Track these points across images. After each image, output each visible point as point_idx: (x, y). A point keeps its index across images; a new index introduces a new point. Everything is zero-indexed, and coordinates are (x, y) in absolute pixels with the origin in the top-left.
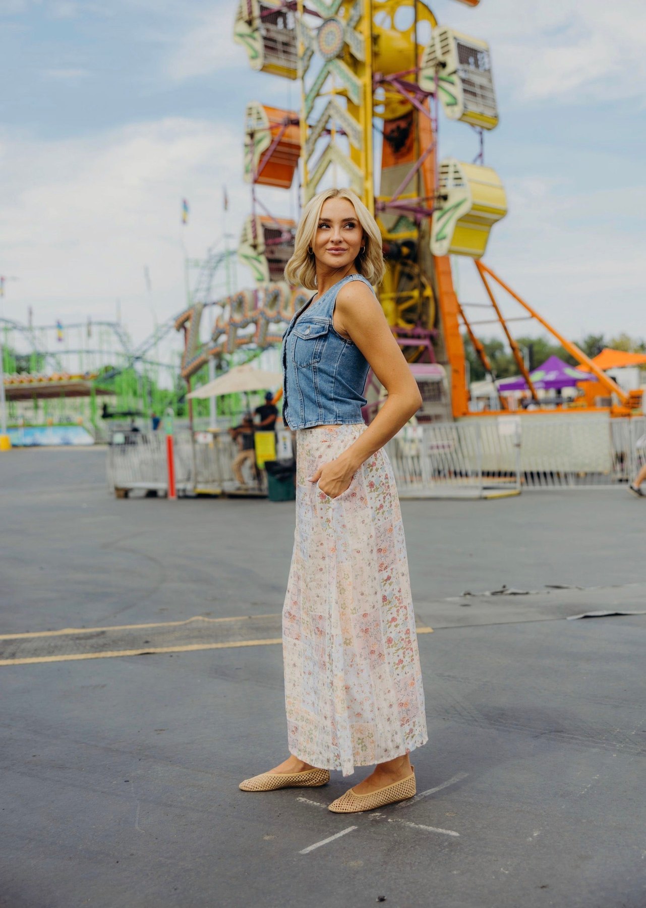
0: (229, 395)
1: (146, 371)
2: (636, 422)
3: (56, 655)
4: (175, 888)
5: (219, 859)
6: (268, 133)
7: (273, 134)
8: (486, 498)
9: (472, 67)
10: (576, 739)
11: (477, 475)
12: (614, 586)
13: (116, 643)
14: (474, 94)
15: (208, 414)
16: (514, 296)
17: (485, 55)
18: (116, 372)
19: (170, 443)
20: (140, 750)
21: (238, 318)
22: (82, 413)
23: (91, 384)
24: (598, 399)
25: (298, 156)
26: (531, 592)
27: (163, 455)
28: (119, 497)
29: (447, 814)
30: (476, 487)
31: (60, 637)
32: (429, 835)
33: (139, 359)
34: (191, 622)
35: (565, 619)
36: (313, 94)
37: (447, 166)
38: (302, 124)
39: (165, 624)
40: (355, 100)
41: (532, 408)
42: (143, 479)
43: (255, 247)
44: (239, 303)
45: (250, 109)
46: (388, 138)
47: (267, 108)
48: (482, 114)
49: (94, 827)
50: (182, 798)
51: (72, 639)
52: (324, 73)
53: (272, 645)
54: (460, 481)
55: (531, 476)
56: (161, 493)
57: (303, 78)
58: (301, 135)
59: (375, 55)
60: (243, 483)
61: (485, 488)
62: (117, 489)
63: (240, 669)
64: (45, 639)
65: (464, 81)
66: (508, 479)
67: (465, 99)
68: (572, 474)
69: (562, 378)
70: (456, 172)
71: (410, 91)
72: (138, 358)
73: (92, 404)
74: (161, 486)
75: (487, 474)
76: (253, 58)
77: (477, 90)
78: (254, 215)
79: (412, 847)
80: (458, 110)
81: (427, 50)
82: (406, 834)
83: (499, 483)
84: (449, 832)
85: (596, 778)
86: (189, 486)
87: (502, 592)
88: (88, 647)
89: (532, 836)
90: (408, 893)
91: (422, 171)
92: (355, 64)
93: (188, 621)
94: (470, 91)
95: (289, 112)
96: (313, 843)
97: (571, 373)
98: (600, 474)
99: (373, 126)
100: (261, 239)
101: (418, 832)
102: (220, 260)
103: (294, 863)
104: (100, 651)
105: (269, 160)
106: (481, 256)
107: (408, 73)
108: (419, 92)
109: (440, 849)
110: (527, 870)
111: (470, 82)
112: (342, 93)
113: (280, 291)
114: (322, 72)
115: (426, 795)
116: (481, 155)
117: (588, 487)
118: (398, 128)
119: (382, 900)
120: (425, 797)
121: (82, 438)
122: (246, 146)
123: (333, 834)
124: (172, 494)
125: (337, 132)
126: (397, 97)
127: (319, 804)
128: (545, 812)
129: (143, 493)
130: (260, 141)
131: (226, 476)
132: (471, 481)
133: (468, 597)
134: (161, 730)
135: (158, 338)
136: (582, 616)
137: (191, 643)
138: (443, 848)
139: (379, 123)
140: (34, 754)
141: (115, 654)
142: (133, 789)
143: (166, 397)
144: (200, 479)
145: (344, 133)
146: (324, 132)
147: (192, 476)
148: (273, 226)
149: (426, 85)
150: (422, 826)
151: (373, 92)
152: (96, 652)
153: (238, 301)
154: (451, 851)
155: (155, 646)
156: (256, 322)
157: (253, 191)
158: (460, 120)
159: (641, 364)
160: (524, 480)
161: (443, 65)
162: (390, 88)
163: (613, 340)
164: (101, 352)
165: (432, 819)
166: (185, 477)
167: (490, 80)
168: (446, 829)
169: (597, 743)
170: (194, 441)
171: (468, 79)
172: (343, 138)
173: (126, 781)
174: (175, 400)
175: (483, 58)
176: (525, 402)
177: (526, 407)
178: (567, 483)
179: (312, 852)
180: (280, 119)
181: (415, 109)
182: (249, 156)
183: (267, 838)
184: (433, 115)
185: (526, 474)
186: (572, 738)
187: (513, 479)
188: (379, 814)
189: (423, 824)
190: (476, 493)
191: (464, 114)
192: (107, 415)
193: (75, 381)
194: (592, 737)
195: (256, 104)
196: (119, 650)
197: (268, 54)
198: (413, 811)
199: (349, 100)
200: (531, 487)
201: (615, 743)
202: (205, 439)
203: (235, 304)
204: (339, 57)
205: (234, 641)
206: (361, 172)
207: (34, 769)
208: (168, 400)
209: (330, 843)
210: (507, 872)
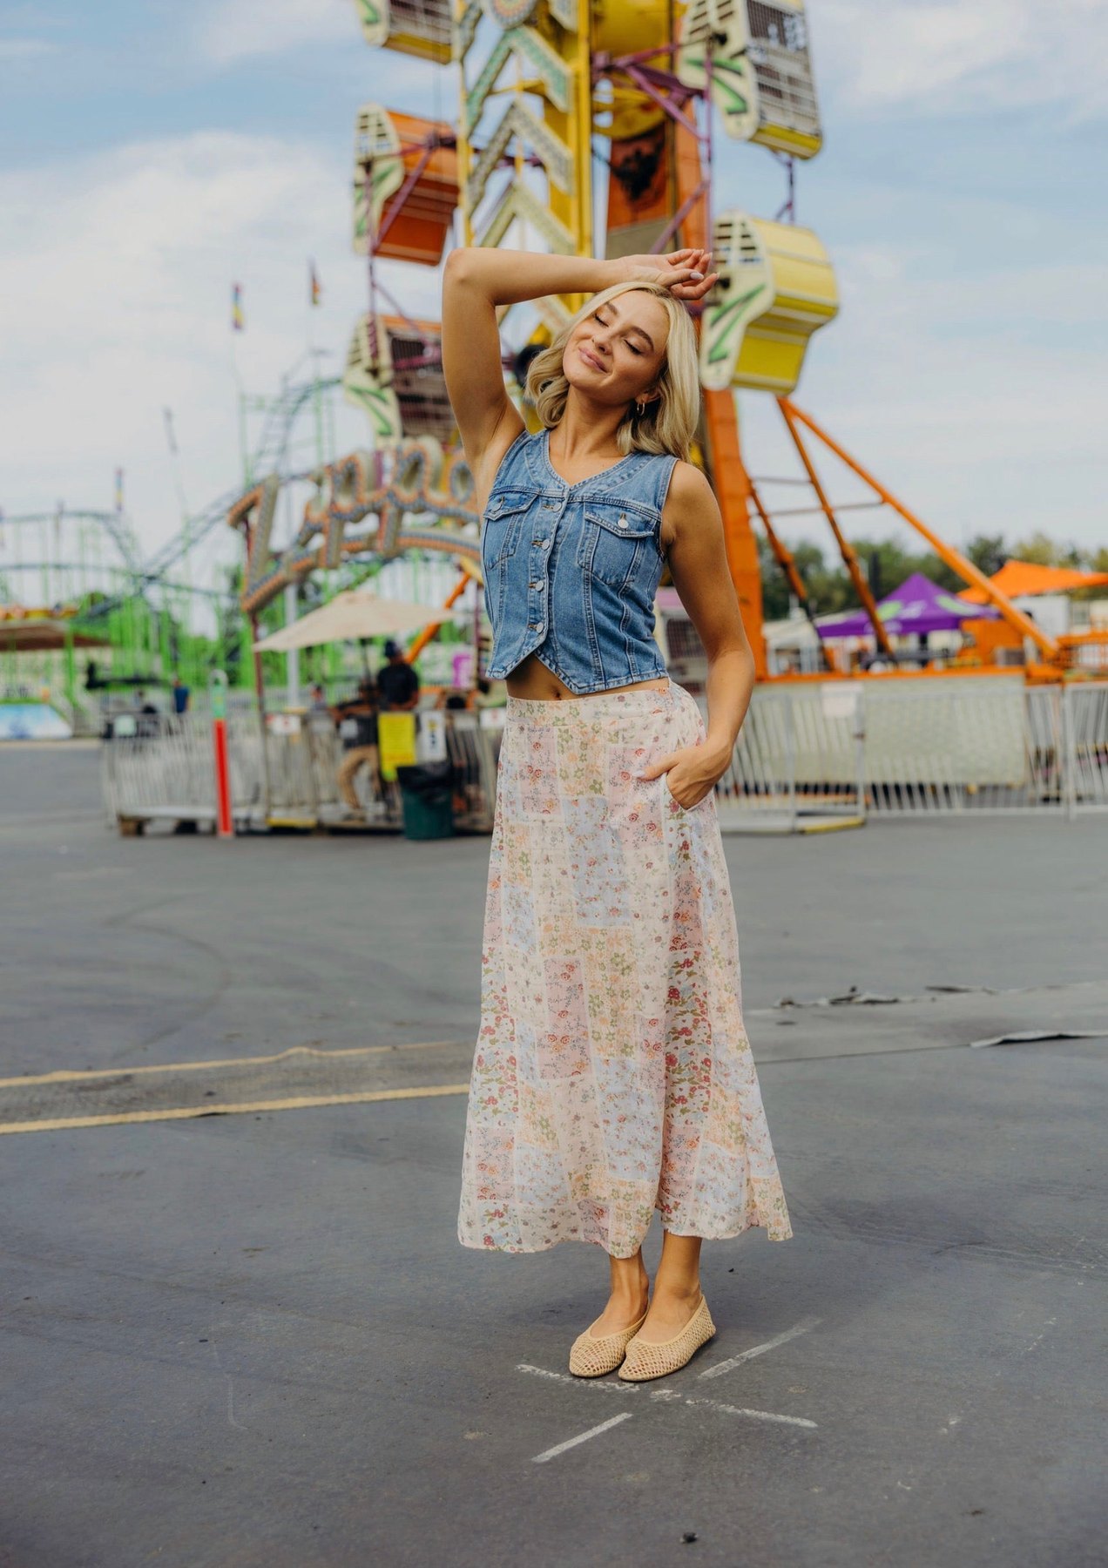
0: (322, 647)
1: (167, 601)
2: (1075, 693)
3: (46, 1119)
4: (315, 1525)
5: (389, 1474)
6: (397, 163)
7: (406, 164)
8: (802, 832)
9: (774, 44)
10: (1009, 1256)
11: (786, 790)
12: (1051, 987)
13: (152, 1096)
14: (778, 93)
15: (284, 681)
16: (851, 464)
17: (796, 20)
18: (109, 604)
19: (221, 734)
20: (221, 1285)
21: (345, 503)
22: (47, 680)
23: (64, 627)
24: (1000, 651)
25: (455, 205)
26: (904, 998)
27: (209, 756)
28: (126, 833)
29: (791, 1390)
30: (786, 813)
31: (49, 1085)
32: (762, 1427)
33: (154, 581)
34: (289, 1057)
35: (968, 1045)
36: (481, 91)
37: (729, 225)
38: (461, 145)
39: (241, 1062)
40: (560, 102)
41: (877, 668)
42: (171, 800)
43: (374, 372)
44: (348, 476)
45: (365, 117)
46: (618, 172)
47: (395, 115)
48: (792, 130)
49: (154, 1421)
50: (309, 1369)
51: (71, 1090)
52: (502, 53)
53: (440, 1097)
54: (754, 802)
55: (883, 792)
56: (204, 826)
57: (462, 61)
58: (459, 166)
59: (596, 19)
60: (357, 806)
61: (802, 814)
62: (123, 819)
63: (387, 1139)
64: (22, 1090)
65: (759, 68)
66: (842, 798)
67: (762, 102)
68: (958, 788)
69: (933, 613)
70: (744, 236)
71: (659, 87)
72: (151, 579)
73: (68, 665)
74: (205, 812)
75: (805, 789)
76: (370, 23)
77: (784, 87)
78: (373, 313)
79: (733, 1447)
80: (748, 123)
81: (692, 12)
82: (722, 1425)
83: (825, 804)
84: (797, 1421)
85: (1050, 1322)
86: (257, 813)
87: (849, 999)
88: (102, 1105)
89: (947, 1425)
90: (735, 1527)
91: (681, 233)
92: (559, 35)
93: (280, 1056)
94: (769, 87)
95: (438, 124)
96: (556, 1443)
97: (949, 604)
98: (1008, 788)
99: (593, 151)
100: (385, 359)
101: (743, 1422)
102: (304, 398)
103: (526, 1478)
104: (125, 1112)
105: (400, 211)
106: (790, 390)
107: (657, 53)
108: (676, 89)
109: (785, 1451)
110: (945, 1484)
111: (771, 70)
112: (535, 90)
113: (425, 454)
114: (497, 49)
115: (749, 1357)
116: (790, 205)
117: (987, 811)
118: (638, 153)
119: (690, 1539)
120: (749, 1360)
121: (49, 727)
122: (357, 185)
123: (589, 1427)
124: (226, 828)
125: (526, 161)
126: (635, 97)
127: (558, 1375)
128: (965, 1383)
129: (170, 826)
130: (383, 177)
131: (325, 794)
132: (776, 802)
133: (788, 1008)
134: (255, 1250)
135: (188, 541)
136: (998, 1040)
137: (292, 1096)
138: (789, 1449)
139: (603, 146)
140: (27, 1296)
141: (154, 1115)
142: (216, 1353)
143: (204, 650)
144: (278, 799)
145: (538, 164)
146: (502, 162)
147: (263, 794)
148: (408, 334)
149: (691, 76)
150: (748, 1412)
151: (593, 88)
152: (117, 1113)
153: (346, 471)
154: (806, 1453)
155: (226, 1101)
156: (379, 512)
157: (371, 268)
158: (752, 140)
159: (1070, 589)
160: (871, 799)
161: (722, 39)
162: (622, 80)
163: (1021, 546)
164: (82, 567)
165: (765, 1398)
166: (250, 797)
167: (807, 68)
168: (793, 1416)
169: (1046, 1263)
170: (266, 731)
171: (767, 65)
172: (538, 172)
173: (201, 1341)
174: (222, 656)
175: (793, 27)
176: (866, 659)
177: (867, 667)
178: (949, 803)
179: (554, 1459)
180: (420, 138)
181: (670, 120)
182: (364, 205)
183: (470, 1436)
184: (702, 130)
185: (874, 788)
186: (1001, 1255)
187: (850, 798)
188: (668, 1391)
189: (750, 1407)
190: (784, 823)
191: (759, 130)
192: (94, 683)
193: (35, 620)
194: (1038, 1252)
195: (376, 109)
196: (160, 1109)
197: (397, 16)
198: (730, 1385)
199: (548, 102)
200: (884, 812)
201: (1079, 1263)
202: (286, 726)
203: (341, 478)
204: (529, 22)
205: (370, 1090)
206: (571, 237)
207: (30, 1322)
208: (208, 656)
209: (586, 1442)
210: (909, 1488)
